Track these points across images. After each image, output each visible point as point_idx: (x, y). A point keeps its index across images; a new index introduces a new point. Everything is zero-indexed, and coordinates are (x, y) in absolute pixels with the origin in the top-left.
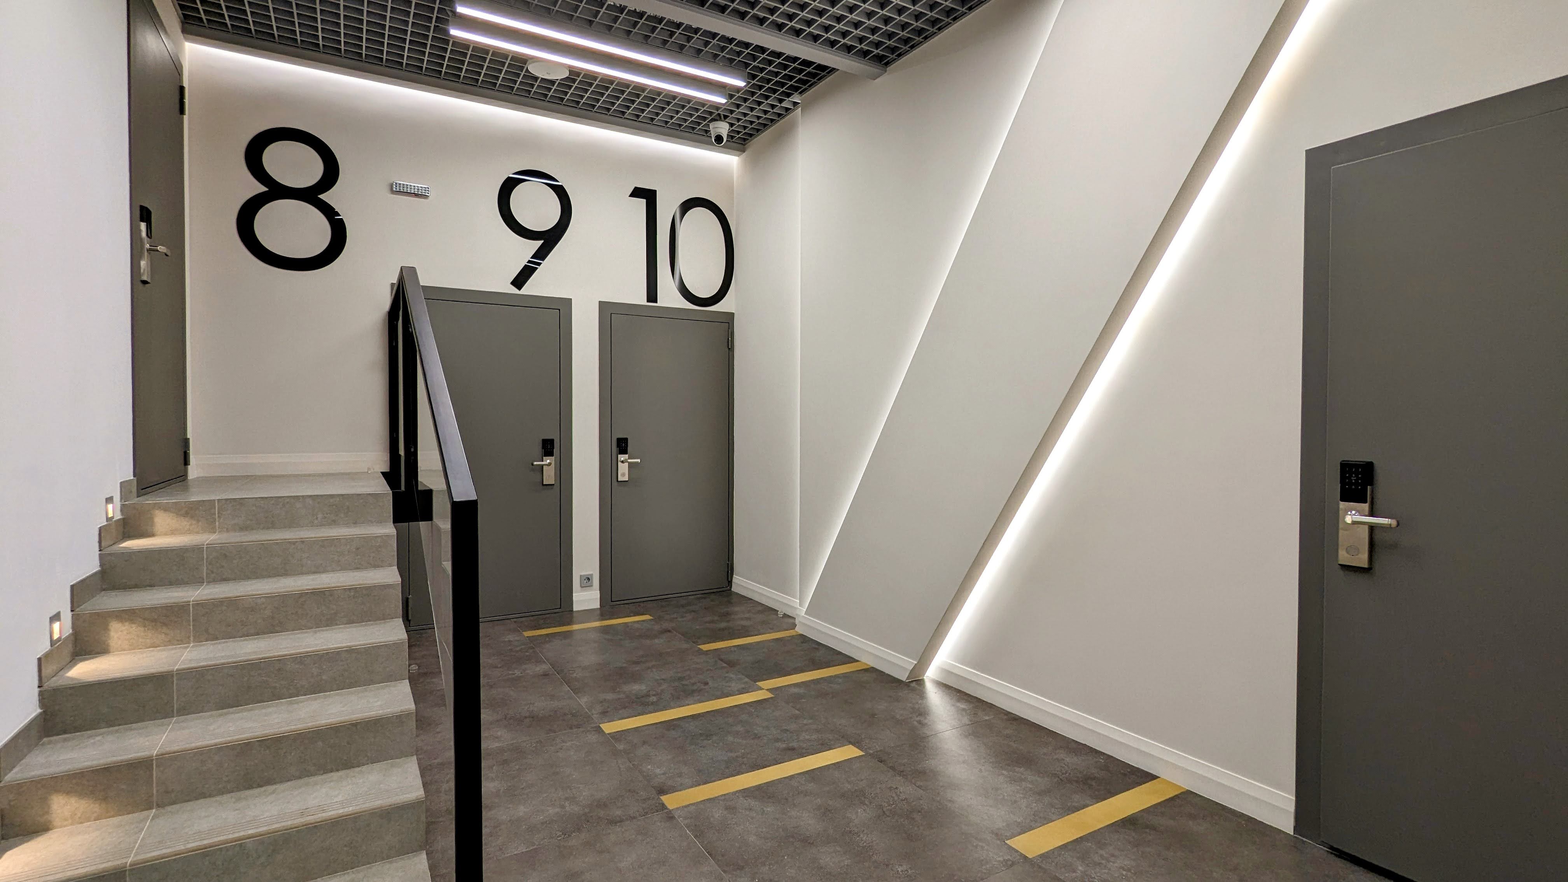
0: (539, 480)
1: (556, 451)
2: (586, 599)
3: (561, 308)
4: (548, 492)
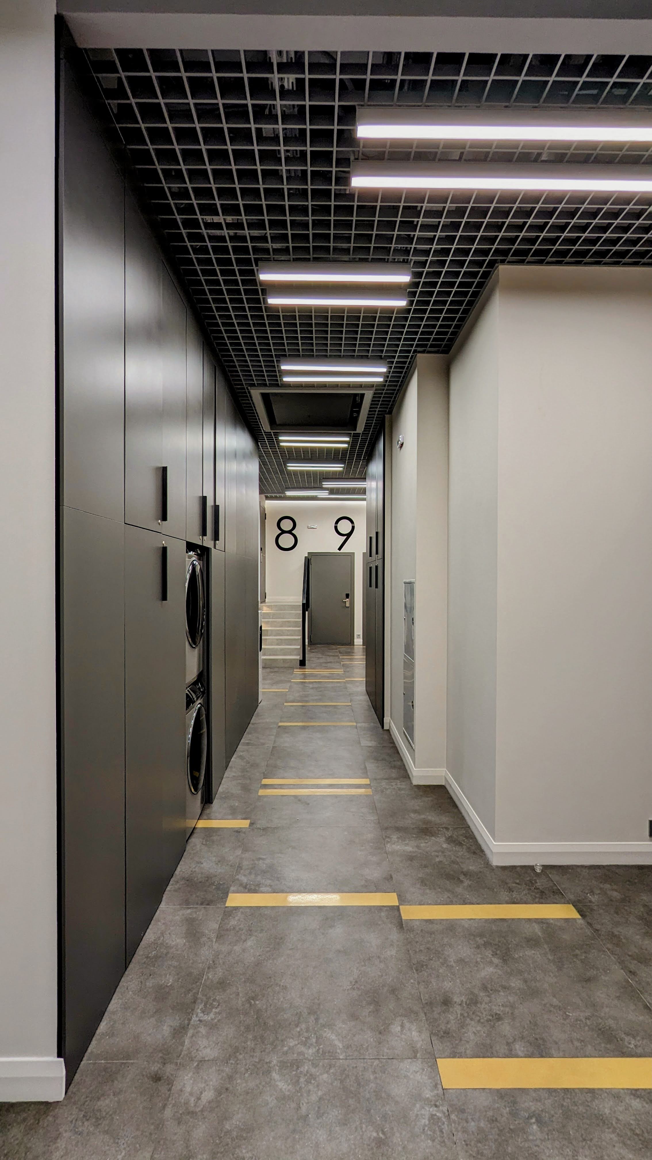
0: (345, 607)
1: (350, 597)
2: (358, 641)
3: (351, 555)
4: (347, 609)
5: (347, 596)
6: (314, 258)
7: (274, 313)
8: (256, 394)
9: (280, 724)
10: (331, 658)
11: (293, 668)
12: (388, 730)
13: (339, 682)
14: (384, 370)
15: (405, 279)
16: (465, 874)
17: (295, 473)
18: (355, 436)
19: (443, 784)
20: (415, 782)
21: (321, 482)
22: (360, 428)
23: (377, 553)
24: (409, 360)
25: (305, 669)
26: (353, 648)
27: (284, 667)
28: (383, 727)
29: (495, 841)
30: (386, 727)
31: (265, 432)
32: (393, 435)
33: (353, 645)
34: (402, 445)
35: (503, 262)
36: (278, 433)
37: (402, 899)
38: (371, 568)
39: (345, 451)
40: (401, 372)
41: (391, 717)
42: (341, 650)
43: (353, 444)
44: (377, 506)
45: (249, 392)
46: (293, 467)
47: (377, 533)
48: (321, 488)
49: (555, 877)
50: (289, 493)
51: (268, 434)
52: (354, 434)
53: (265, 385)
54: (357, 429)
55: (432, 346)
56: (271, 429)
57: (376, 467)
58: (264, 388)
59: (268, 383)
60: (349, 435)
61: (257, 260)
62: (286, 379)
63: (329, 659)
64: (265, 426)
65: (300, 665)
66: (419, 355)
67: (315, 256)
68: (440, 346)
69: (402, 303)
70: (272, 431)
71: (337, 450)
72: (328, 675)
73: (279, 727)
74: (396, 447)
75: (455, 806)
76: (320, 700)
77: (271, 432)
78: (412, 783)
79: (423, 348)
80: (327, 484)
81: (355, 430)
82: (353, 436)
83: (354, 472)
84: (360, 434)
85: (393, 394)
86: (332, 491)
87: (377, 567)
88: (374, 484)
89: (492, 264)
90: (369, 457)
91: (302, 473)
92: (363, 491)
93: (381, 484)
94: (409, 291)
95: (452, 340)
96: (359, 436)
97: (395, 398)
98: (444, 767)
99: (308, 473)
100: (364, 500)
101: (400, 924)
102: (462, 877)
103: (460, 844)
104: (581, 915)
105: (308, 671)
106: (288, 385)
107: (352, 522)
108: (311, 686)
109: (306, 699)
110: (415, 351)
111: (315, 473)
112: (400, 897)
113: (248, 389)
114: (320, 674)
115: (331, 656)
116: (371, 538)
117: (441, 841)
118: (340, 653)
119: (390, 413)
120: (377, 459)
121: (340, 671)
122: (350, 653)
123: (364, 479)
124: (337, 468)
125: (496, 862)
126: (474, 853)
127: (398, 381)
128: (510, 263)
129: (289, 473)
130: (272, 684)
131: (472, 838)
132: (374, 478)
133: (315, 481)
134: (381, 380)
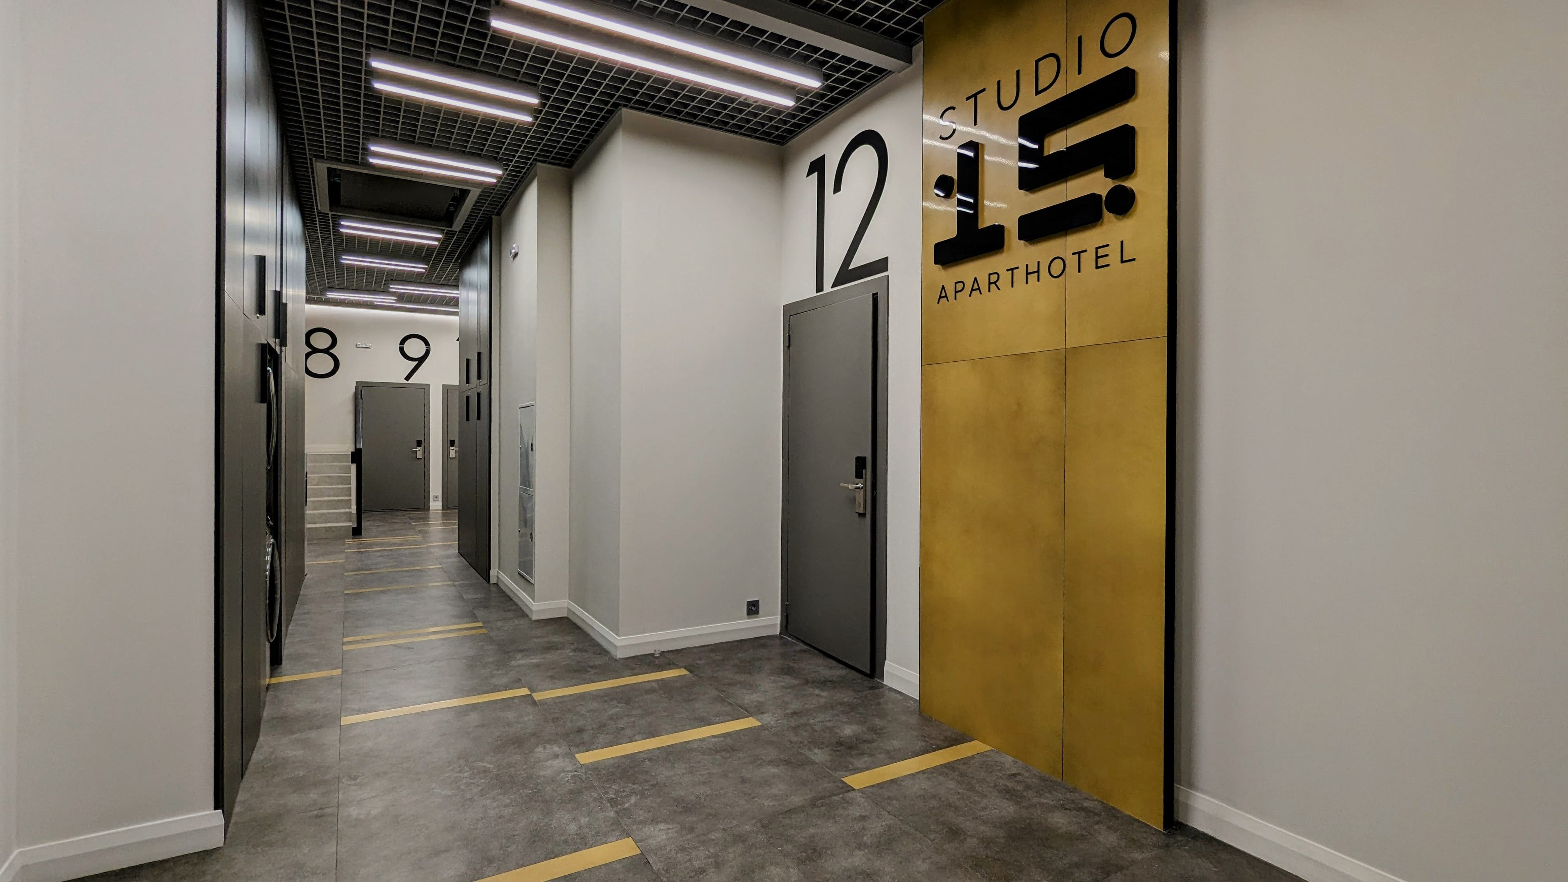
0: (415, 456)
1: (423, 445)
2: (436, 505)
3: (425, 388)
4: (419, 462)
5: (419, 444)
6: (437, 60)
7: (377, 96)
8: (321, 169)
9: (346, 592)
10: (398, 525)
11: (342, 538)
12: (496, 584)
13: (419, 548)
14: (499, 172)
15: (534, 101)
16: (592, 667)
17: (350, 268)
18: (449, 235)
19: (566, 615)
20: (535, 617)
21: (387, 283)
22: (457, 226)
23: (479, 377)
24: (527, 167)
25: (361, 538)
26: (428, 514)
27: (332, 537)
28: (489, 581)
29: (618, 636)
30: (493, 580)
31: (318, 213)
32: (503, 239)
33: (428, 509)
34: (516, 255)
35: (625, 106)
36: (340, 216)
37: (532, 690)
38: (468, 398)
39: (430, 249)
40: (518, 176)
41: (499, 569)
42: (411, 516)
43: (444, 243)
44: (479, 323)
45: (312, 164)
46: (349, 260)
47: (479, 354)
48: (386, 292)
49: (671, 656)
50: (332, 295)
51: (323, 216)
52: (447, 230)
53: (340, 160)
54: (453, 227)
55: (553, 158)
56: (331, 210)
57: (477, 274)
58: (337, 163)
59: (343, 158)
60: (441, 231)
61: (368, 47)
62: (373, 161)
63: (396, 526)
64: (323, 203)
65: (353, 534)
66: (539, 164)
67: (438, 58)
68: (563, 160)
69: (529, 119)
70: (330, 213)
71: (420, 247)
72: (400, 542)
73: (346, 594)
74: (507, 257)
75: (579, 628)
76: (395, 566)
77: (328, 214)
78: (531, 620)
79: (544, 158)
80: (395, 288)
81: (451, 227)
82: (446, 233)
83: (439, 277)
84: (456, 232)
85: (505, 195)
86: (401, 297)
87: (479, 395)
88: (473, 295)
89: (616, 105)
90: (466, 259)
91: (361, 270)
92: (454, 302)
93: (485, 297)
94: (535, 112)
95: (575, 157)
96: (455, 234)
97: (507, 199)
98: (566, 599)
99: (370, 270)
100: (456, 314)
101: (534, 703)
102: (589, 669)
103: (586, 651)
104: (690, 672)
105: (365, 540)
106: (373, 167)
107: (427, 343)
108: (378, 554)
109: (378, 567)
110: (535, 160)
111: (381, 272)
112: (530, 689)
113: (311, 160)
114: (389, 542)
115: (399, 523)
116: (468, 361)
117: (568, 652)
118: (411, 519)
119: (499, 214)
120: (479, 264)
121: (419, 537)
122: (426, 519)
123: (456, 286)
124: (419, 268)
125: (620, 655)
126: (600, 654)
127: (513, 184)
128: (631, 108)
129: (340, 266)
130: (318, 556)
131: (597, 646)
132: (471, 286)
133: (378, 282)
134: (495, 181)
